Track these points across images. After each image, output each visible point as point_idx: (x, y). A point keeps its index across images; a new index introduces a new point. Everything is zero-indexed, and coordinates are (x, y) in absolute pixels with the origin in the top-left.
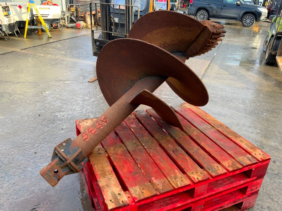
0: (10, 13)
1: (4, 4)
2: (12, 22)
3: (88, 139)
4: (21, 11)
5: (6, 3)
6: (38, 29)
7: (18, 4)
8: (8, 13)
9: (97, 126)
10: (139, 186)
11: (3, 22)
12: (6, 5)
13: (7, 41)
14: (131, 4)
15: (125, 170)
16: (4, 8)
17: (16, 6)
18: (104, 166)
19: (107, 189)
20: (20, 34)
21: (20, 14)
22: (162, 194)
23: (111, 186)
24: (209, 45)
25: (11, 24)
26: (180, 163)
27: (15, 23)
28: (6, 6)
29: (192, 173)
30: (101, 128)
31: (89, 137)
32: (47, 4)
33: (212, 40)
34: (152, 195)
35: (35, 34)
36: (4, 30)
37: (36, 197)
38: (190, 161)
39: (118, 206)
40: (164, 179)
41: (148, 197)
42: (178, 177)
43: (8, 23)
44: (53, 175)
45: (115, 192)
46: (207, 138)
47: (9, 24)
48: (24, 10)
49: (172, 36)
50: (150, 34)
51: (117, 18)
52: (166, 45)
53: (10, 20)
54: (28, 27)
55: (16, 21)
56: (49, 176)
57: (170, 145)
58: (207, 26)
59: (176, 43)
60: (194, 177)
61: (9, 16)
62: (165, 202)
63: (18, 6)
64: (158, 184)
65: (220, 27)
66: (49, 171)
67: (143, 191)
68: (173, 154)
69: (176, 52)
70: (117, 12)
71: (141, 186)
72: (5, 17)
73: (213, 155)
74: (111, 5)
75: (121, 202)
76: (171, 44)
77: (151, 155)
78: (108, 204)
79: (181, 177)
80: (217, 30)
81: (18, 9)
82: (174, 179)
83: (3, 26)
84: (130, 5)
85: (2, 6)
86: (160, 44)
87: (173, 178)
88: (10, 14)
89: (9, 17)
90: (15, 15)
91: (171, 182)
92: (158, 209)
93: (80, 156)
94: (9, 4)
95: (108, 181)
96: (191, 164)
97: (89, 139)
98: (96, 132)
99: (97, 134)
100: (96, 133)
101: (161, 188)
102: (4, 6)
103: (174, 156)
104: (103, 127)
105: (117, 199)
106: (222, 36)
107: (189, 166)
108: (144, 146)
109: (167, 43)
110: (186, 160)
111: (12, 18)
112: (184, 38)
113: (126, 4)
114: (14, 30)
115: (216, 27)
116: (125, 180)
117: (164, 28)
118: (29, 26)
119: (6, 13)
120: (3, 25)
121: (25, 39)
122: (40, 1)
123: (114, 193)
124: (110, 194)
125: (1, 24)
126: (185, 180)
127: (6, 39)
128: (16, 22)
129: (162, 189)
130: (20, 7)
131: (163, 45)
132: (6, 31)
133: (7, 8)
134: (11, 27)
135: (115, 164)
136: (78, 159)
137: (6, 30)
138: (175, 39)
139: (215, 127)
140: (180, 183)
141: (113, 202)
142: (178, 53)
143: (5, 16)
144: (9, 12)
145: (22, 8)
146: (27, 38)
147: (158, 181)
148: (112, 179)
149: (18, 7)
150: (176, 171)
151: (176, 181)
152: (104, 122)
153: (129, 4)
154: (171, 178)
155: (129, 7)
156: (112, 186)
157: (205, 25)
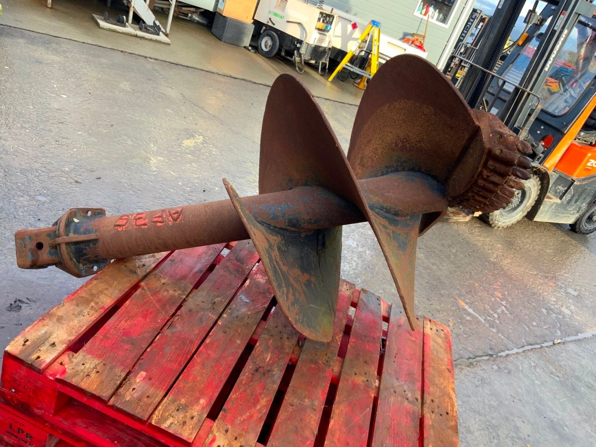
0: (330, 28)
1: (327, 9)
2: (325, 45)
3: (121, 228)
4: (352, 33)
5: (333, 9)
6: (362, 76)
7: (354, 19)
8: (327, 27)
9: (155, 218)
10: (102, 362)
11: (307, 38)
12: (331, 12)
13: (297, 72)
14: (531, 89)
15: (124, 324)
16: (324, 15)
17: (349, 22)
18: (106, 292)
19: (50, 322)
20: (325, 72)
21: (346, 38)
22: (115, 409)
23: (63, 324)
24: (484, 185)
25: (320, 47)
26: (233, 396)
27: (330, 49)
28: (331, 14)
29: (227, 431)
30: (159, 224)
31: (126, 226)
32: (411, 42)
33: (491, 174)
34: (94, 393)
35: (353, 84)
36: (302, 52)
37: (46, 290)
38: (259, 411)
39: (21, 357)
40: (158, 392)
41: (84, 388)
42: (187, 412)
43: (316, 43)
44: (31, 248)
45: (55, 335)
46: (371, 406)
47: (316, 46)
48: (357, 34)
49: (422, 126)
50: (389, 107)
51: (497, 108)
52: (408, 146)
53: (321, 40)
54: (346, 65)
55: (333, 47)
56: (23, 245)
57: (269, 356)
58: (482, 127)
59: (426, 149)
60: (217, 438)
61: (325, 33)
62: (135, 441)
63: (353, 23)
64: (134, 389)
65: (517, 145)
66: (30, 238)
67: (93, 375)
68: (246, 372)
69: (424, 173)
70: (503, 97)
71: (104, 365)
72: (317, 31)
73: (326, 443)
74: (500, 80)
75: (34, 356)
76: (418, 148)
77: (208, 341)
78: (15, 341)
79: (192, 418)
80: (505, 150)
81: (350, 27)
82: (173, 407)
83: (305, 44)
84: (528, 90)
85: (322, 11)
86: (398, 137)
87: (176, 404)
88: (328, 31)
89: (324, 35)
90: (336, 36)
91: (160, 407)
92: (107, 438)
93: (90, 248)
94: (336, 13)
95: (73, 314)
96: (251, 417)
97: (124, 229)
98: (144, 225)
99: (143, 230)
100: (143, 227)
101: (127, 399)
102: (325, 12)
103: (243, 377)
104: (162, 224)
105: (38, 347)
106: (519, 174)
107: (241, 415)
108: (221, 318)
109: (410, 141)
110: (257, 401)
111: (327, 39)
112: (441, 143)
113: (521, 84)
114: (320, 58)
115: (506, 140)
116: (99, 335)
117: (412, 101)
118: (349, 64)
119: (321, 25)
120: (304, 42)
121: (329, 84)
122: (402, 33)
123: (49, 337)
124: (43, 332)
125: (304, 40)
126: (191, 427)
127: (297, 68)
128: (331, 47)
129: (125, 401)
130: (354, 26)
131: (401, 141)
132: (304, 55)
133: (329, 18)
134: (317, 51)
135: (127, 302)
136: (84, 251)
137: (304, 53)
138: (425, 137)
139: (426, 406)
140: (171, 424)
141: (24, 345)
142: (429, 178)
143: (319, 29)
144: (330, 26)
145: (357, 30)
146: (332, 82)
147: (142, 385)
148: (82, 318)
149: (351, 25)
150: (202, 401)
151: (174, 413)
152: (170, 218)
153: (527, 88)
154: (174, 401)
155: (523, 92)
156: (65, 326)
157: (477, 123)
